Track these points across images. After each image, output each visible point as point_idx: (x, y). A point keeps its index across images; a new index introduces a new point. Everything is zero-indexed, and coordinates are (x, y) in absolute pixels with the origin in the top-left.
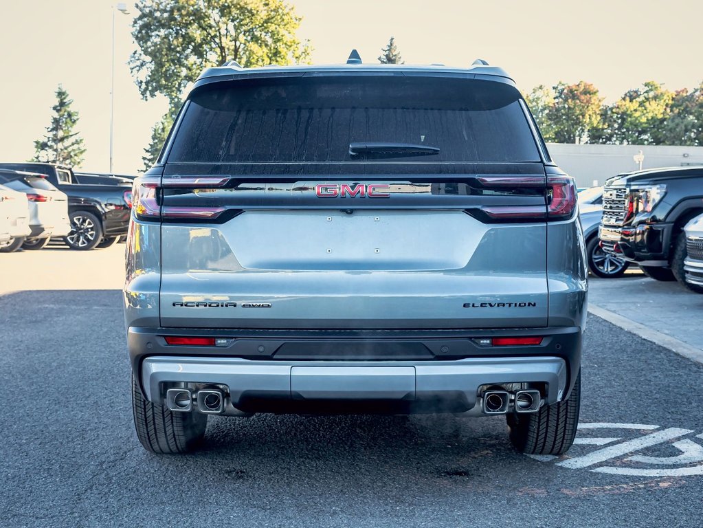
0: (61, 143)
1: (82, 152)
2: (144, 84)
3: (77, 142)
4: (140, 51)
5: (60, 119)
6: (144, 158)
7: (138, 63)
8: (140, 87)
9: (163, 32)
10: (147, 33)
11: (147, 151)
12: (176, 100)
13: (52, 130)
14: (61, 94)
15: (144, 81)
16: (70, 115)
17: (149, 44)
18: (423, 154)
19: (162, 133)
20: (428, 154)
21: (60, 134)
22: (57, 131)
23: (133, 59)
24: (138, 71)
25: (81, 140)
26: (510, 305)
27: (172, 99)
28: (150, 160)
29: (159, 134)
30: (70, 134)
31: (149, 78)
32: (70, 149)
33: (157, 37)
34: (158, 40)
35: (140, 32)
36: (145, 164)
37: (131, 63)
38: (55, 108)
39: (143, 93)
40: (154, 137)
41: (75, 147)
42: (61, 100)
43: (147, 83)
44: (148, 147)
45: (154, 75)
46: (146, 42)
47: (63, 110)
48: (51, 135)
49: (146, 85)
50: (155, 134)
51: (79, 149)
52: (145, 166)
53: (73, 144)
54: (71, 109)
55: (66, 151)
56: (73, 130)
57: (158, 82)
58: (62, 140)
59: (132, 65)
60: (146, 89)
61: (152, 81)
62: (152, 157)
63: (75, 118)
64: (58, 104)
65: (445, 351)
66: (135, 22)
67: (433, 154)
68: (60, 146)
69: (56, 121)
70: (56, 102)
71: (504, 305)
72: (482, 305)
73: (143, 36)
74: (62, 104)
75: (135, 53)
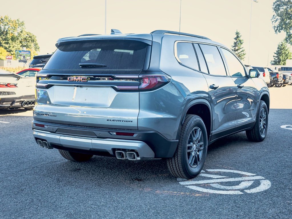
0: (237, 51)
1: (244, 55)
2: (276, 27)
3: (243, 51)
4: (276, 15)
5: (236, 43)
6: (274, 56)
7: (275, 19)
8: (274, 29)
9: (285, 7)
10: (278, 8)
11: (275, 53)
12: (289, 33)
13: (234, 47)
14: (237, 33)
15: (276, 26)
16: (240, 41)
17: (279, 12)
18: (101, 67)
19: (281, 47)
20: (103, 67)
21: (237, 48)
22: (235, 47)
23: (273, 18)
24: (275, 22)
25: (244, 50)
26: (123, 121)
27: (287, 33)
28: (276, 57)
29: (280, 47)
30: (240, 48)
31: (278, 25)
32: (240, 54)
33: (282, 9)
34: (283, 10)
35: (276, 7)
36: (274, 58)
37: (272, 20)
38: (235, 39)
39: (276, 31)
40: (278, 48)
41: (242, 53)
42: (237, 35)
43: (277, 27)
44: (276, 52)
45: (280, 24)
46: (278, 11)
47: (238, 39)
48: (233, 48)
49: (277, 28)
50: (278, 47)
51: (243, 53)
52: (274, 59)
53: (241, 52)
54: (241, 39)
55: (238, 54)
56: (242, 46)
57: (282, 26)
58: (237, 50)
59: (273, 21)
60: (277, 29)
61: (279, 26)
62: (277, 56)
63: (242, 42)
64: (236, 37)
65: (100, 135)
66: (274, 4)
67: (104, 67)
68: (236, 52)
69: (235, 43)
70: (236, 36)
71: (120, 121)
72: (113, 121)
73: (277, 9)
74: (238, 37)
75: (274, 16)
